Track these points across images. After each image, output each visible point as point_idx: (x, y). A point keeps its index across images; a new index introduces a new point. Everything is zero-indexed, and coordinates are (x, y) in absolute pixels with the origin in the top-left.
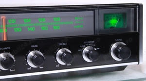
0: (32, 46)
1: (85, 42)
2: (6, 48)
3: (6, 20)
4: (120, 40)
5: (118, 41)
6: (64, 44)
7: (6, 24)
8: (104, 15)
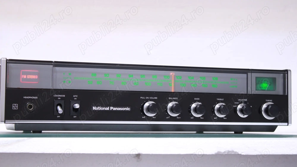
0: (195, 99)
1: (239, 100)
2: (175, 98)
3: (175, 76)
4: (270, 101)
5: (268, 102)
6: (221, 99)
7: (175, 79)
8: (256, 78)
